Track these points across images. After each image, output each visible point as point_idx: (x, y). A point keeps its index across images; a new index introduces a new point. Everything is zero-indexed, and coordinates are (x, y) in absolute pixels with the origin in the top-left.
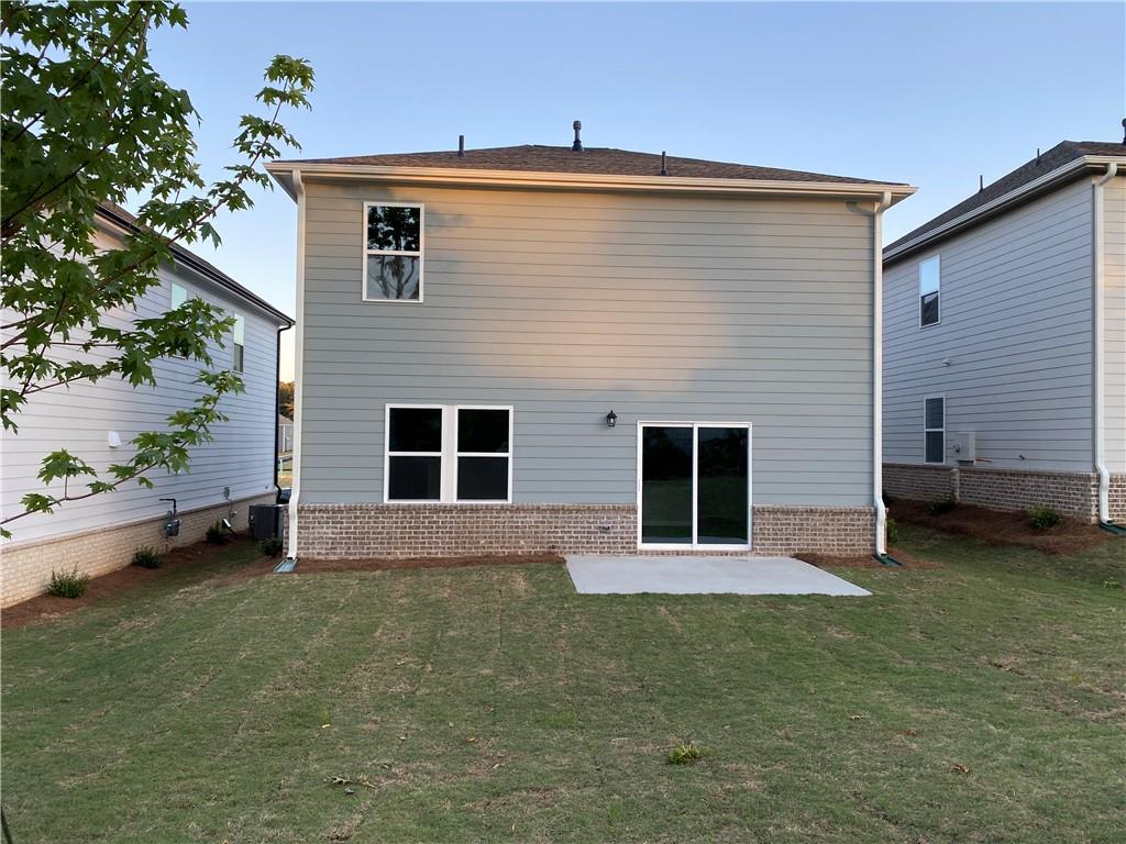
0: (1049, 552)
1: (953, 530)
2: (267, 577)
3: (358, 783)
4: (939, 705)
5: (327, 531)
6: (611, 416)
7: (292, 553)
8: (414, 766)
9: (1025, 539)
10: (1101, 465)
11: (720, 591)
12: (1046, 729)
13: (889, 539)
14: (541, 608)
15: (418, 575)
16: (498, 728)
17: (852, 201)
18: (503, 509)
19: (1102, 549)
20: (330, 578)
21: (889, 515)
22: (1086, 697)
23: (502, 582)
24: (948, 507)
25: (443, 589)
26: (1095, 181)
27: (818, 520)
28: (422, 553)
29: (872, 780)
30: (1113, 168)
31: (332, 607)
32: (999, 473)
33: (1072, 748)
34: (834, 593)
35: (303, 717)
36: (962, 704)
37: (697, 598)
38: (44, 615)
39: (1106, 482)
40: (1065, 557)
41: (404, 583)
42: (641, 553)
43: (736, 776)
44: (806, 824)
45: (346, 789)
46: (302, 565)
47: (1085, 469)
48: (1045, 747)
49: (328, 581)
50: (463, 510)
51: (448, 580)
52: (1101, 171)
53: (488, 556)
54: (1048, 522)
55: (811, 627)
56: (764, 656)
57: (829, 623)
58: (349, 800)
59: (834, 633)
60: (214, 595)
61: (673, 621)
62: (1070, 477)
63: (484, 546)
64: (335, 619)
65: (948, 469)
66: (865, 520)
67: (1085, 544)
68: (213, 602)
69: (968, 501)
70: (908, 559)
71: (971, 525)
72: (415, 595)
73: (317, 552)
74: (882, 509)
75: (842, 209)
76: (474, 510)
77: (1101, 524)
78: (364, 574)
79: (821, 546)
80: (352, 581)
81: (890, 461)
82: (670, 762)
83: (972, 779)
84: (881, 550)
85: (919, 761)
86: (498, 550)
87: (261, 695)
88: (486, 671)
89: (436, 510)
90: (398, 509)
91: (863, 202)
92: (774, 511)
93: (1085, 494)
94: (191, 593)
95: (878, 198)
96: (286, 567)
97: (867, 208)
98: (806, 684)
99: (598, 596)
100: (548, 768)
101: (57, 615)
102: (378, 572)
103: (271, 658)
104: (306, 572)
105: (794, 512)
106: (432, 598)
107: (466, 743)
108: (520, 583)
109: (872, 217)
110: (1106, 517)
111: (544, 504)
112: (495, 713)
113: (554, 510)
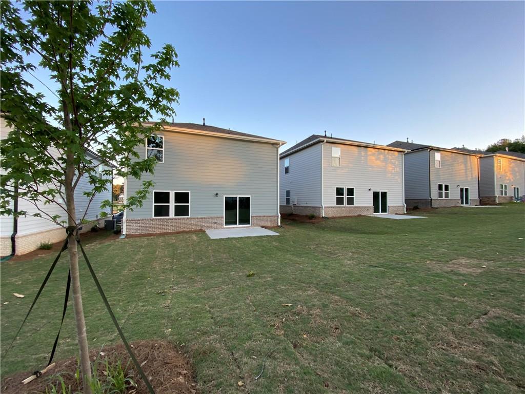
0: (313, 223)
1: (293, 220)
2: (117, 240)
3: (165, 292)
4: (303, 257)
5: (135, 226)
6: (217, 194)
7: (124, 233)
8: (179, 286)
9: (308, 221)
10: (323, 205)
11: (246, 236)
12: (326, 260)
13: (281, 223)
14: (202, 243)
15: (165, 237)
16: (199, 274)
17: (273, 144)
18: (188, 218)
19: (324, 223)
20: (137, 239)
21: (281, 217)
22: (330, 253)
23: (190, 237)
24: (291, 215)
25: (173, 240)
26: (322, 143)
27: (266, 218)
28: (164, 231)
29: (295, 275)
30: (325, 141)
31: (141, 247)
32: (302, 207)
33: (332, 263)
34: (272, 235)
35: (141, 277)
36: (307, 257)
37: (241, 238)
38: (39, 255)
39: (323, 208)
40: (317, 225)
41: (161, 239)
42: (225, 228)
43: (265, 277)
44: (285, 286)
45: (162, 294)
46: (127, 236)
47: (320, 206)
48: (327, 264)
49: (137, 240)
50: (176, 219)
51: (174, 238)
52: (323, 141)
53: (183, 231)
54: (312, 217)
55: (269, 243)
56: (260, 250)
57: (273, 241)
58: (164, 297)
59: (274, 243)
60: (100, 246)
61: (237, 244)
62: (316, 207)
63: (182, 228)
64: (142, 250)
65: (291, 206)
66: (276, 218)
67: (320, 221)
68: (100, 248)
69: (296, 213)
70: (285, 226)
71: (297, 218)
72: (165, 242)
73: (132, 232)
74: (280, 215)
75: (271, 146)
76: (179, 219)
77: (322, 217)
78: (148, 237)
79: (267, 224)
80: (145, 239)
81: (281, 205)
82: (248, 276)
83: (316, 272)
84: (279, 224)
85: (303, 269)
86: (186, 229)
87: (125, 272)
88: (192, 260)
89: (168, 219)
90: (157, 219)
91: (275, 145)
92: (256, 217)
93: (320, 211)
94: (91, 246)
95: (279, 144)
96: (123, 237)
97: (276, 146)
98: (272, 255)
99: (217, 239)
100: (217, 282)
101: (44, 255)
102: (152, 237)
103: (126, 262)
104: (130, 238)
105: (261, 217)
106: (170, 242)
107: (192, 278)
108: (194, 237)
109: (277, 148)
110: (324, 216)
111: (199, 217)
112: (197, 270)
113: (202, 218)
